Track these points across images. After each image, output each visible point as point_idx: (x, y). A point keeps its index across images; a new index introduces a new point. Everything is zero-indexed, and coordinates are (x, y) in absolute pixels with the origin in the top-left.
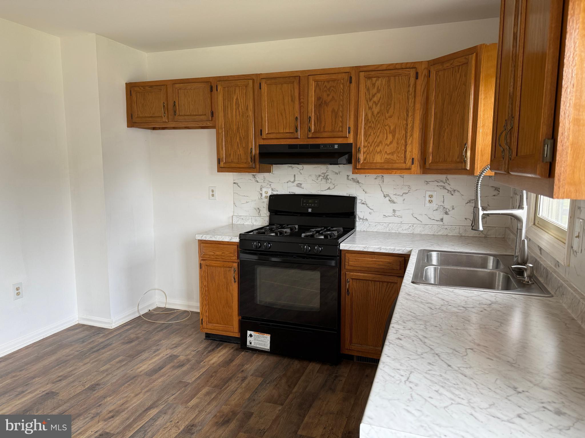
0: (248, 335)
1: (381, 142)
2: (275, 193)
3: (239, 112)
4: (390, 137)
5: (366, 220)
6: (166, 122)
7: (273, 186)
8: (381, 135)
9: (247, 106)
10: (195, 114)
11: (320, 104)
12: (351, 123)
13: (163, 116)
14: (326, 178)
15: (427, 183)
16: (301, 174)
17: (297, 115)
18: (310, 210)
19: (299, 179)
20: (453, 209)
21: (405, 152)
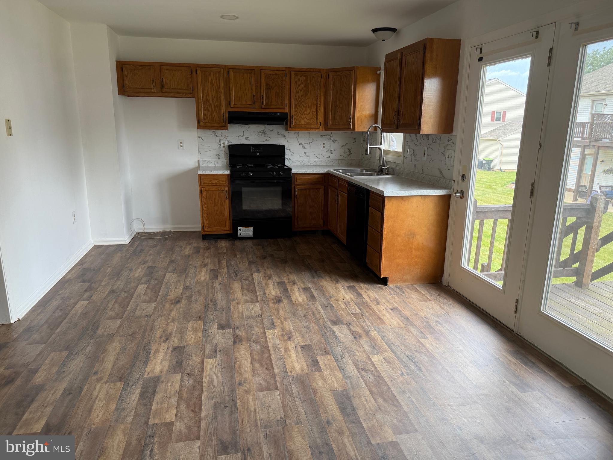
0: (238, 230)
1: (304, 113)
2: (230, 144)
3: (214, 89)
4: (309, 110)
5: (290, 159)
6: (155, 93)
7: (228, 139)
8: (304, 109)
9: (219, 85)
10: (179, 88)
11: (269, 88)
12: (287, 101)
13: (152, 88)
14: (264, 134)
15: (322, 136)
16: (248, 131)
17: (254, 94)
18: (258, 154)
19: (247, 134)
20: (335, 151)
21: (317, 119)
